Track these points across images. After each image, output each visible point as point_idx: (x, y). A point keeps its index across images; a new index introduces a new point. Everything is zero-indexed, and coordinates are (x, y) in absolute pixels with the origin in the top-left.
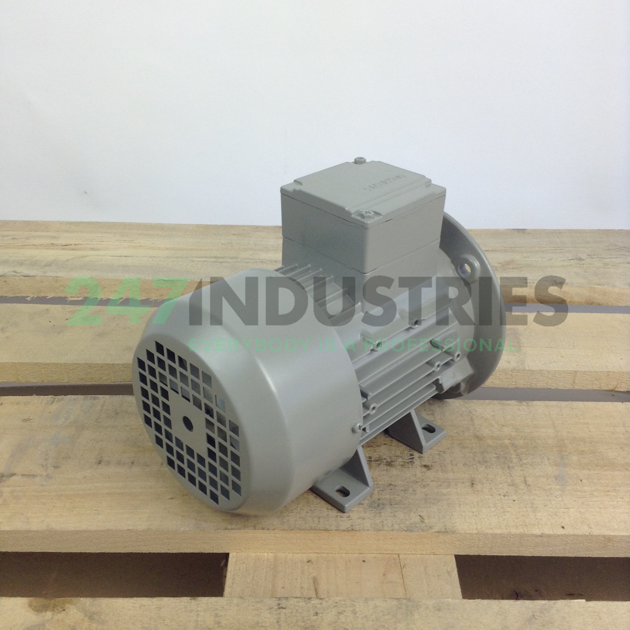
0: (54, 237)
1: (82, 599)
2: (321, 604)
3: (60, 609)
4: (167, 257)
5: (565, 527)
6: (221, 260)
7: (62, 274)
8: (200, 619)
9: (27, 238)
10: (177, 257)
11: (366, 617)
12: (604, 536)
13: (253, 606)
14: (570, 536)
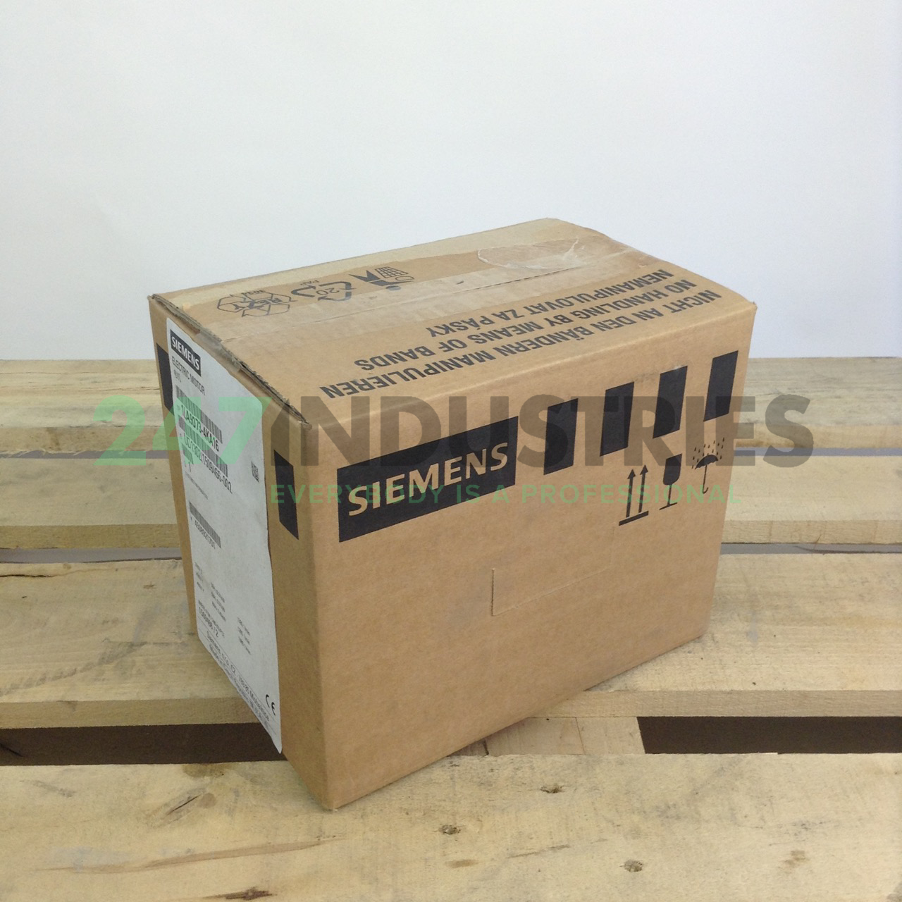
1: (240, 763)
2: (496, 761)
3: (218, 774)
5: (757, 683)
9: (111, 381)
11: (544, 772)
12: (799, 692)
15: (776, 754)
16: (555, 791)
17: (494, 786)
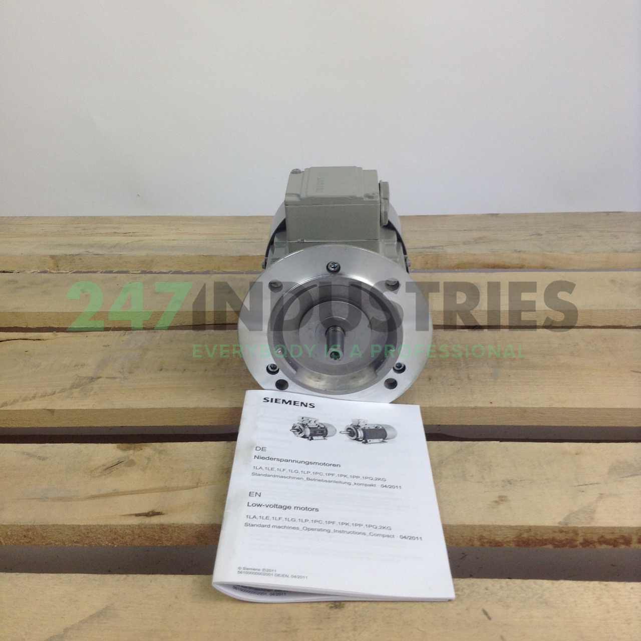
0: (117, 228)
4: (206, 240)
6: (249, 241)
7: (124, 253)
10: (214, 240)
14: (495, 407)
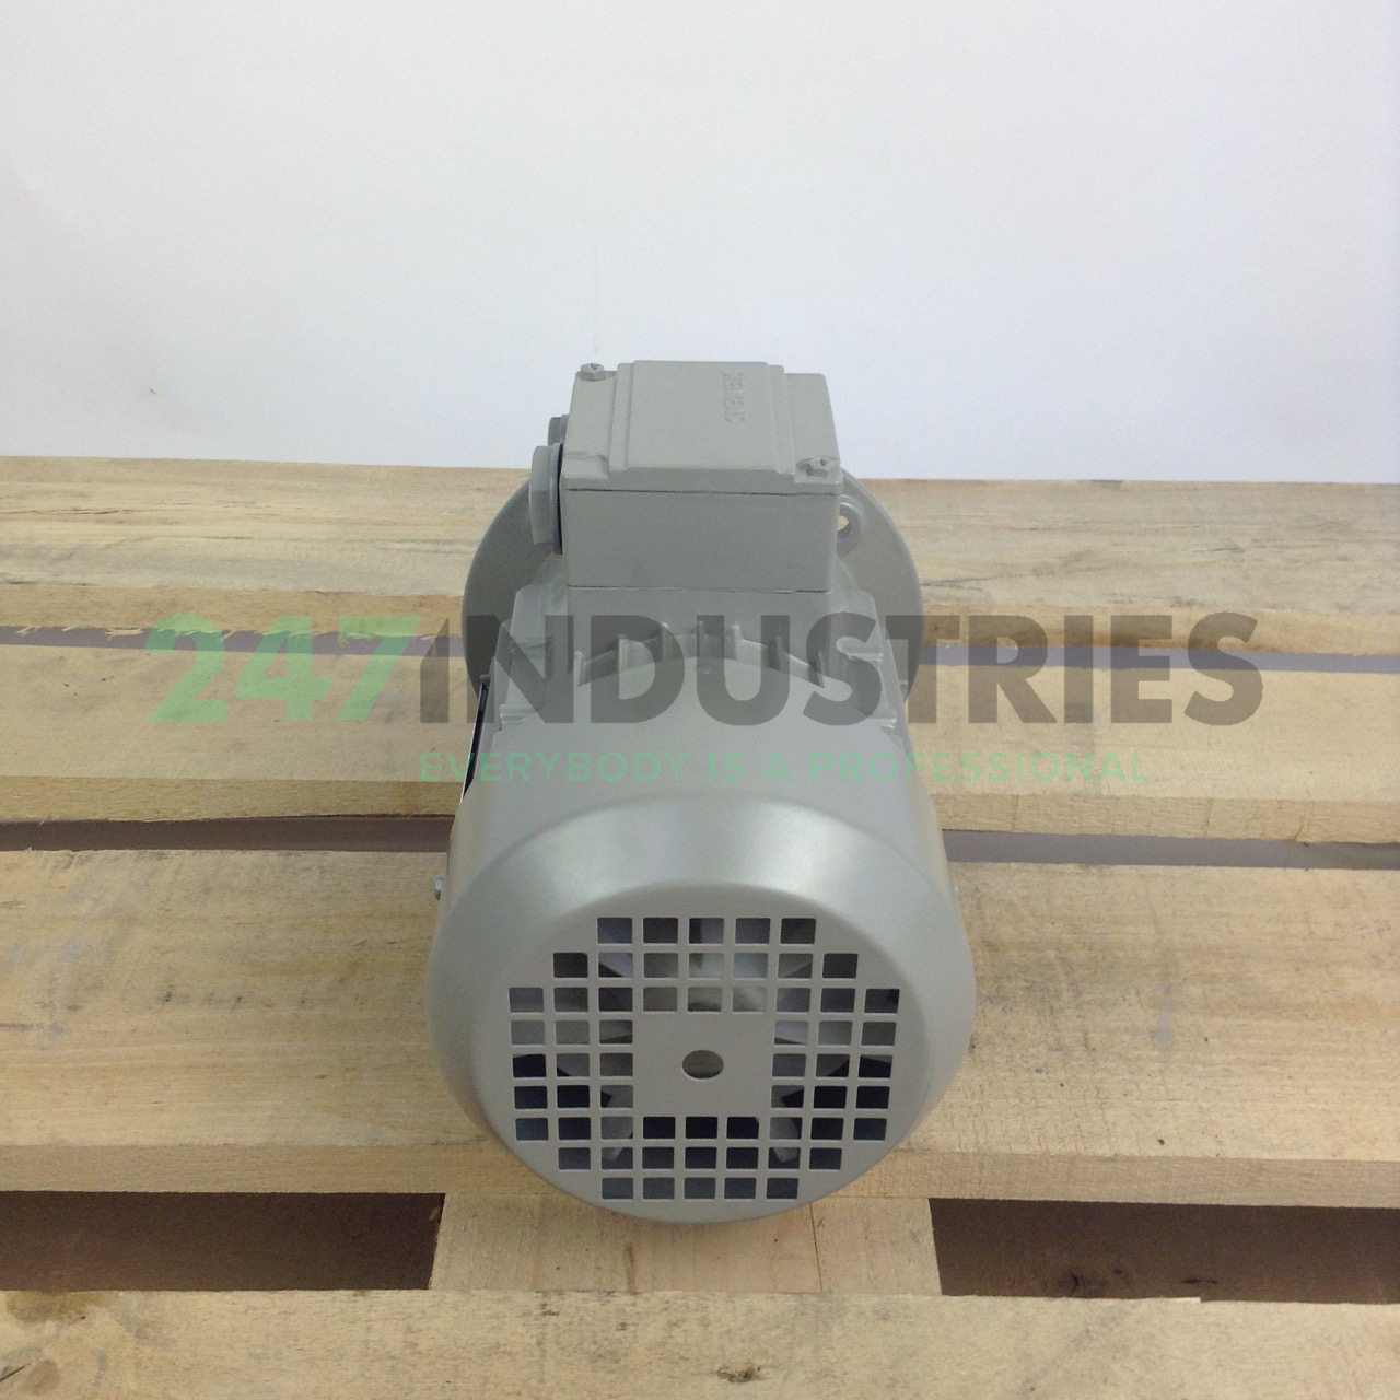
0: (81, 495)
1: (122, 1294)
2: (634, 1305)
3: (75, 1316)
4: (329, 540)
5: (1166, 1141)
6: (447, 548)
7: (95, 578)
8: (372, 1337)
9: (22, 496)
10: (350, 541)
11: (728, 1332)
12: (1250, 1162)
13: (488, 1309)
14: (1175, 1160)
15: (1197, 1300)
16: (747, 1376)
17: (622, 1363)
